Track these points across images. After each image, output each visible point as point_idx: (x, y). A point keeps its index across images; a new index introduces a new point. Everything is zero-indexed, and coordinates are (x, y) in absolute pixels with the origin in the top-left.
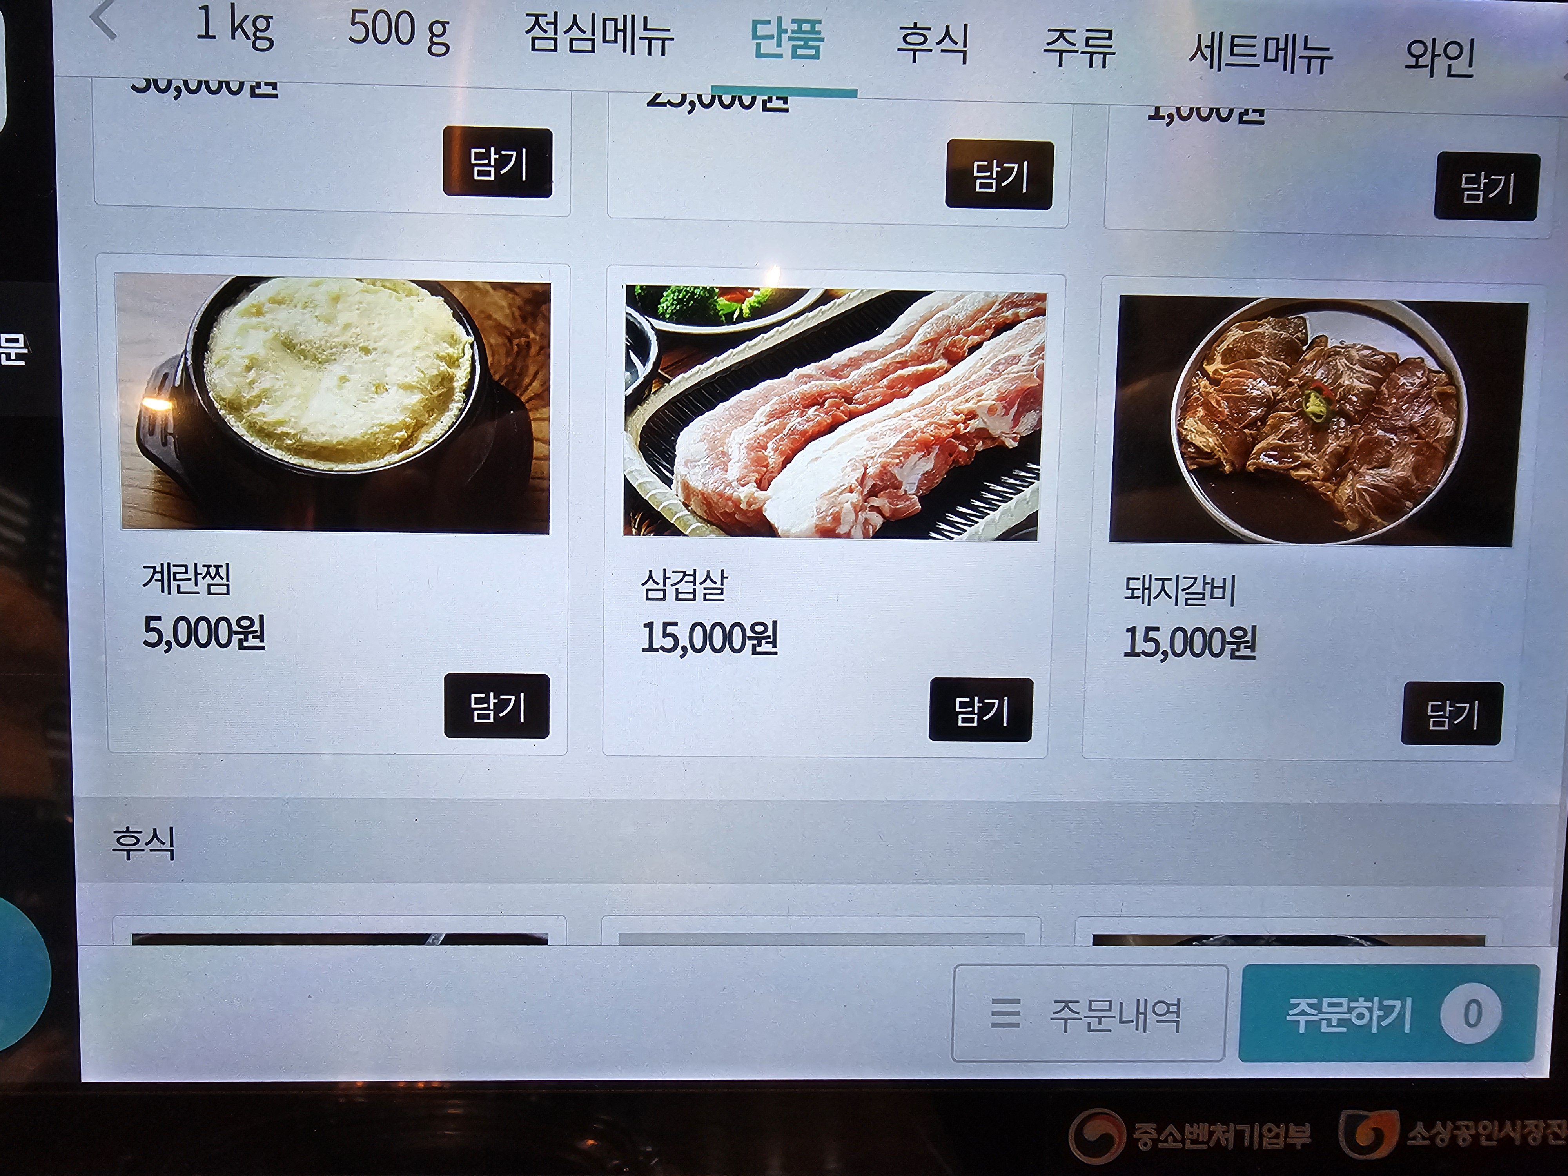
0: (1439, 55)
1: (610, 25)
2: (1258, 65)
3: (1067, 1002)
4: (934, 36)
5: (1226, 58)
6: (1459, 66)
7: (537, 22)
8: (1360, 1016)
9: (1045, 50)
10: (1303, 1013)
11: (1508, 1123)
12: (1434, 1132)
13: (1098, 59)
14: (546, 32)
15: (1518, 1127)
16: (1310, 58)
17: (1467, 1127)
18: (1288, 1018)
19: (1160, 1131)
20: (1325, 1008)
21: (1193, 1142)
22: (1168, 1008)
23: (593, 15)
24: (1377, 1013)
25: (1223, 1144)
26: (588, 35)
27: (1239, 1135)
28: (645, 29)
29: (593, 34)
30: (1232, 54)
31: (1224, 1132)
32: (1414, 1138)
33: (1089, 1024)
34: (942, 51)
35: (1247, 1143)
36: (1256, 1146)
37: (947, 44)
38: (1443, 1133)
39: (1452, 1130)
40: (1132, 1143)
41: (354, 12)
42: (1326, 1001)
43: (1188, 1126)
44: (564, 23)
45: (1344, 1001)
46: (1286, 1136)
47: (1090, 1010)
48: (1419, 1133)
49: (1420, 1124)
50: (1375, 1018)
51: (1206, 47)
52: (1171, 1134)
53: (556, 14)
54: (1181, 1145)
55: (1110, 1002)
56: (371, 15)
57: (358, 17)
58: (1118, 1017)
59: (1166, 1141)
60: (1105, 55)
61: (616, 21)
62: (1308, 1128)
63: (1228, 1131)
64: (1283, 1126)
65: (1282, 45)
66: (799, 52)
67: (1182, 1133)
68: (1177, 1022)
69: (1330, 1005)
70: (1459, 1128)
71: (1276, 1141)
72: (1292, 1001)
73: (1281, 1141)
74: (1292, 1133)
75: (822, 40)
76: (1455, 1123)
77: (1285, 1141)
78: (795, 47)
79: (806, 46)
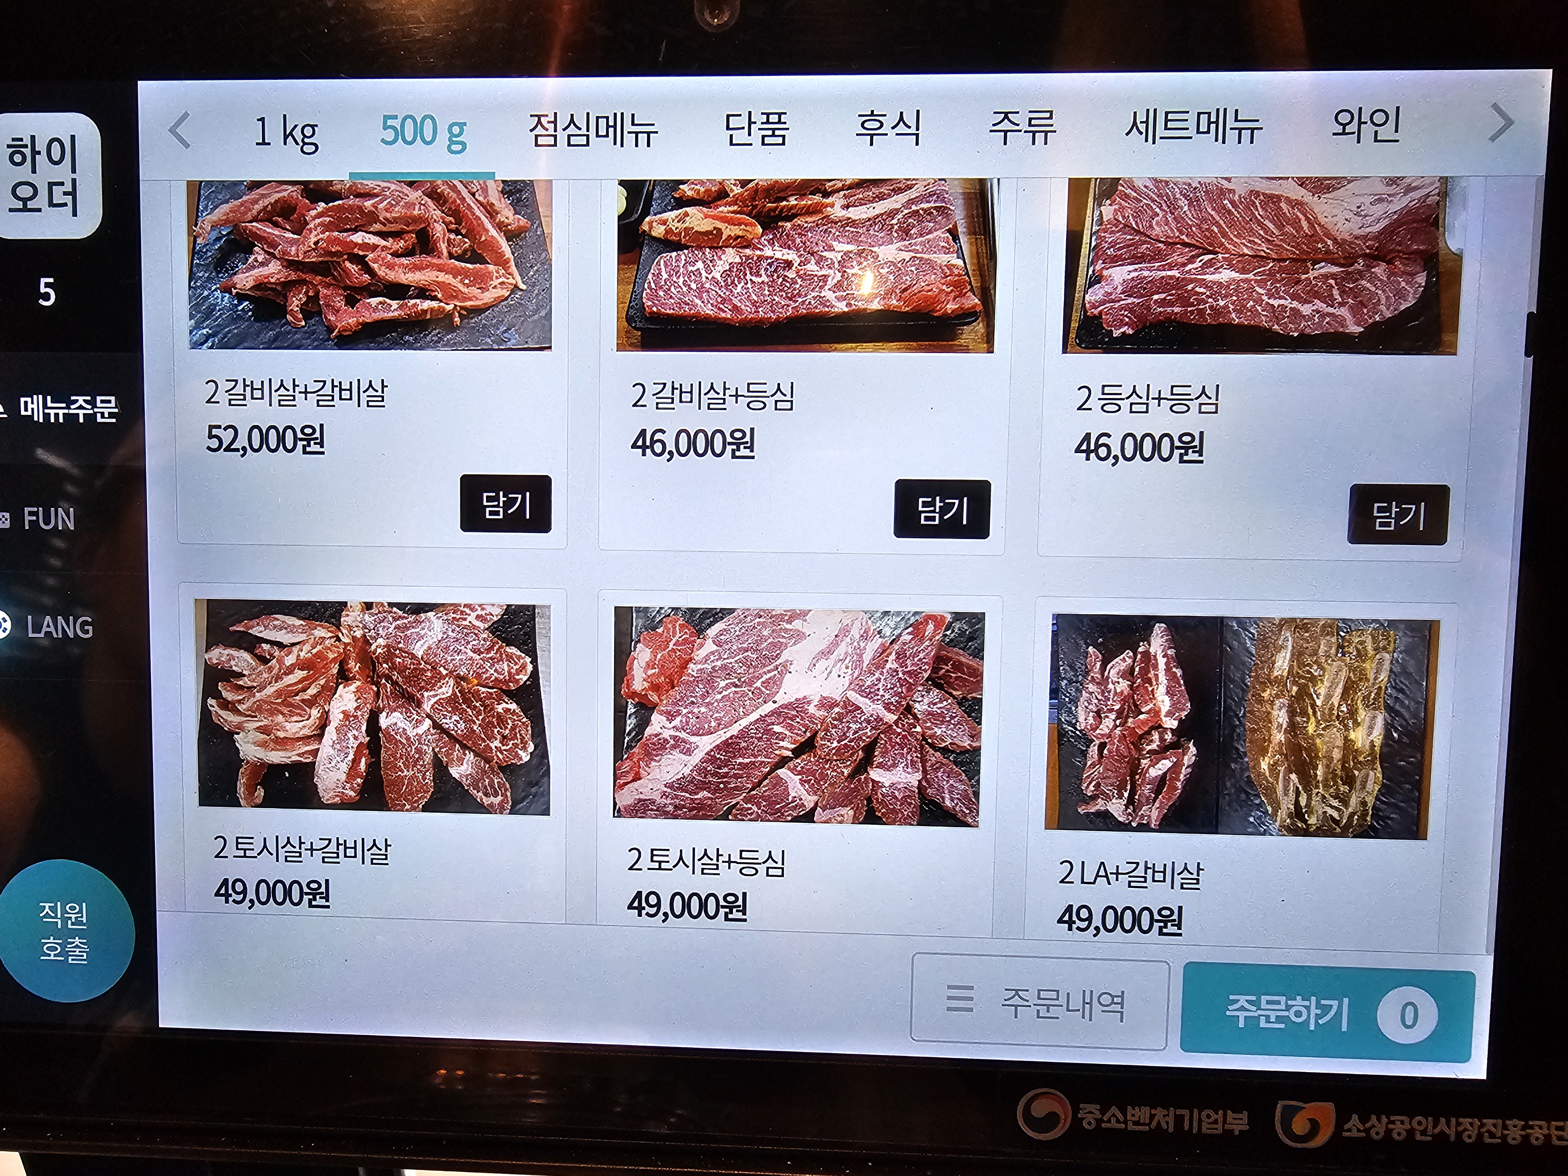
0: (1366, 123)
1: (603, 122)
2: (1191, 138)
3: (1017, 991)
4: (889, 122)
5: (1160, 131)
6: (1386, 132)
7: (539, 122)
8: (1298, 1014)
9: (991, 131)
10: (1242, 1008)
11: (1443, 1120)
12: (1368, 1125)
13: (1040, 137)
14: (547, 130)
15: (1453, 1125)
16: (1240, 130)
17: (1402, 1122)
18: (1228, 1013)
19: (1103, 1112)
20: (1264, 1005)
21: (1135, 1123)
22: (1113, 1000)
23: (588, 114)
24: (1314, 1011)
25: (1164, 1126)
26: (584, 131)
27: (1179, 1119)
28: (633, 124)
29: (588, 130)
30: (1166, 128)
31: (1164, 1116)
32: (1349, 1130)
33: (1038, 1011)
34: (897, 134)
35: (1186, 1128)
36: (1195, 1131)
37: (901, 128)
38: (1378, 1126)
39: (1387, 1124)
40: (1077, 1122)
41: (385, 118)
42: (1264, 998)
43: (1129, 1109)
44: (562, 122)
45: (1283, 999)
46: (1225, 1122)
47: (1039, 998)
48: (1354, 1125)
49: (1355, 1117)
50: (1312, 1016)
51: (1141, 122)
52: (1114, 1115)
53: (555, 114)
54: (1123, 1126)
55: (1058, 991)
56: (399, 120)
57: (389, 122)
58: (1065, 1006)
59: (1109, 1121)
60: (1046, 133)
61: (607, 118)
62: (1245, 1115)
63: (1168, 1115)
64: (1221, 1112)
65: (1213, 119)
66: (767, 140)
67: (1125, 1115)
68: (1122, 1013)
69: (1268, 1002)
70: (1393, 1122)
71: (1215, 1126)
72: (1232, 997)
73: (1220, 1125)
74: (1229, 1119)
75: (788, 129)
76: (1388, 1118)
77: (1223, 1126)
78: (763, 137)
79: (773, 135)
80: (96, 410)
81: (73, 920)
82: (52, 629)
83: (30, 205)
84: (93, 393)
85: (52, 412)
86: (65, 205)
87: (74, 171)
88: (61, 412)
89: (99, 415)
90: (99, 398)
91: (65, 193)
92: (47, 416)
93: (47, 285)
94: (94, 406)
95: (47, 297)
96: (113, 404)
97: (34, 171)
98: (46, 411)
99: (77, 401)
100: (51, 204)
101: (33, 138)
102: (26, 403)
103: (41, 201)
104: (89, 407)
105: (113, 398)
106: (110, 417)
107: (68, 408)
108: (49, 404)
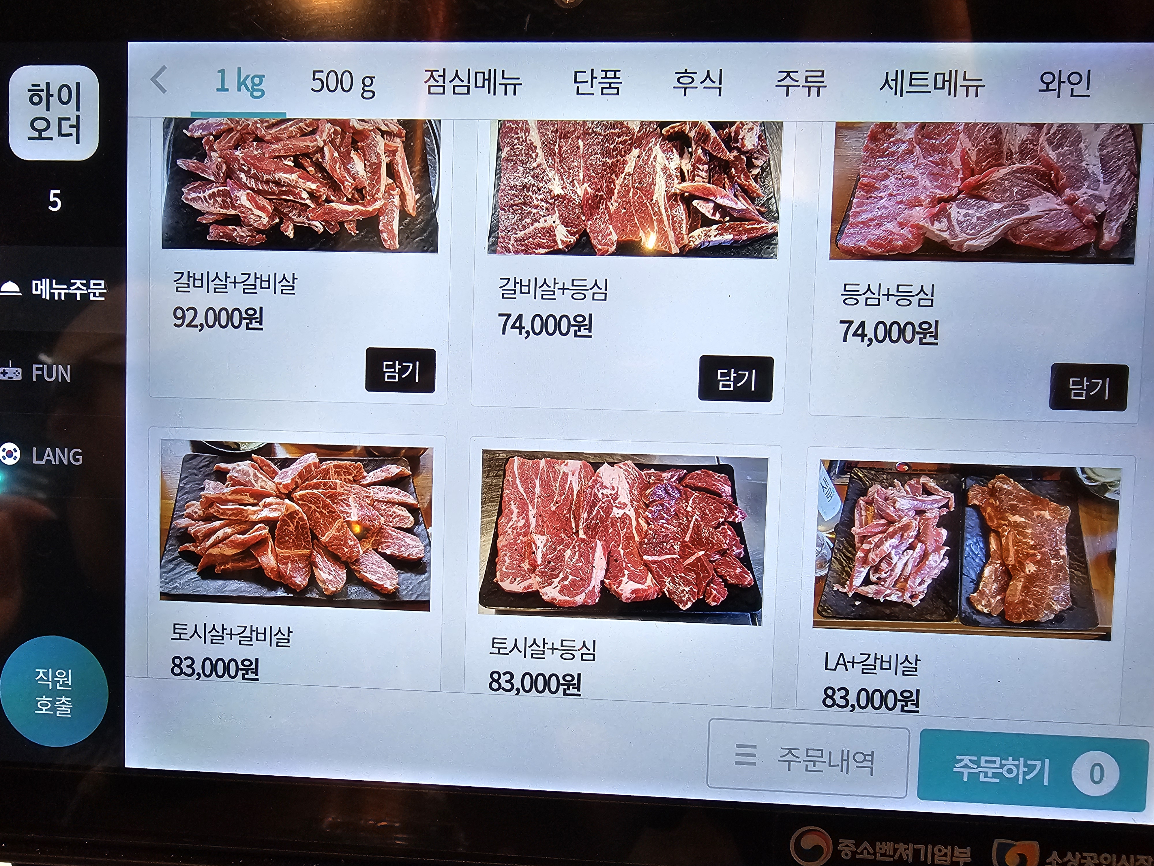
0: (1064, 82)
1: (480, 76)
2: (930, 92)
3: (790, 749)
4: (699, 77)
5: (907, 87)
6: (1080, 89)
7: (432, 76)
8: (1010, 771)
9: (777, 86)
10: (966, 766)
11: (1124, 857)
12: (1066, 859)
13: (814, 91)
14: (438, 82)
15: (1132, 860)
16: (968, 87)
17: (1092, 858)
18: (955, 769)
19: (857, 846)
20: (983, 764)
21: (882, 855)
22: (865, 758)
23: (469, 70)
24: (1022, 769)
25: (905, 857)
26: (466, 83)
27: (917, 852)
28: (503, 78)
29: (469, 82)
31: (905, 850)
32: (1050, 863)
33: (807, 765)
34: (705, 88)
35: (922, 859)
36: (929, 862)
37: (708, 83)
38: (1073, 861)
39: (1080, 859)
40: (837, 853)
41: (315, 72)
42: (983, 759)
43: (878, 843)
44: (449, 76)
45: (997, 759)
46: (952, 855)
47: (807, 756)
48: (1054, 860)
49: (1055, 853)
50: (1021, 772)
51: (892, 80)
52: (865, 848)
53: (444, 70)
54: (873, 857)
55: (822, 751)
56: (326, 73)
57: (317, 76)
58: (828, 762)
59: (862, 853)
60: (819, 87)
61: (484, 73)
62: (968, 850)
63: (908, 849)
64: (949, 848)
65: (947, 78)
66: (605, 91)
67: (874, 849)
68: (872, 768)
69: (986, 762)
70: (1085, 858)
71: (944, 858)
72: (958, 757)
73: (949, 858)
74: (956, 853)
75: (621, 83)
76: (1081, 854)
77: (951, 859)
78: (603, 88)
79: (610, 87)
80: (89, 291)
81: (61, 683)
82: (51, 458)
83: (44, 134)
84: (87, 277)
85: (56, 292)
86: (71, 135)
87: (78, 109)
88: (63, 292)
89: (92, 295)
90: (92, 282)
91: (71, 126)
92: (52, 295)
93: (55, 195)
94: (88, 287)
95: (55, 204)
96: (103, 286)
97: (48, 109)
98: (52, 291)
99: (75, 283)
100: (60, 134)
101: (48, 84)
102: (37, 284)
103: (53, 132)
104: (85, 288)
105: (102, 282)
106: (99, 296)
107: (68, 289)
108: (54, 286)
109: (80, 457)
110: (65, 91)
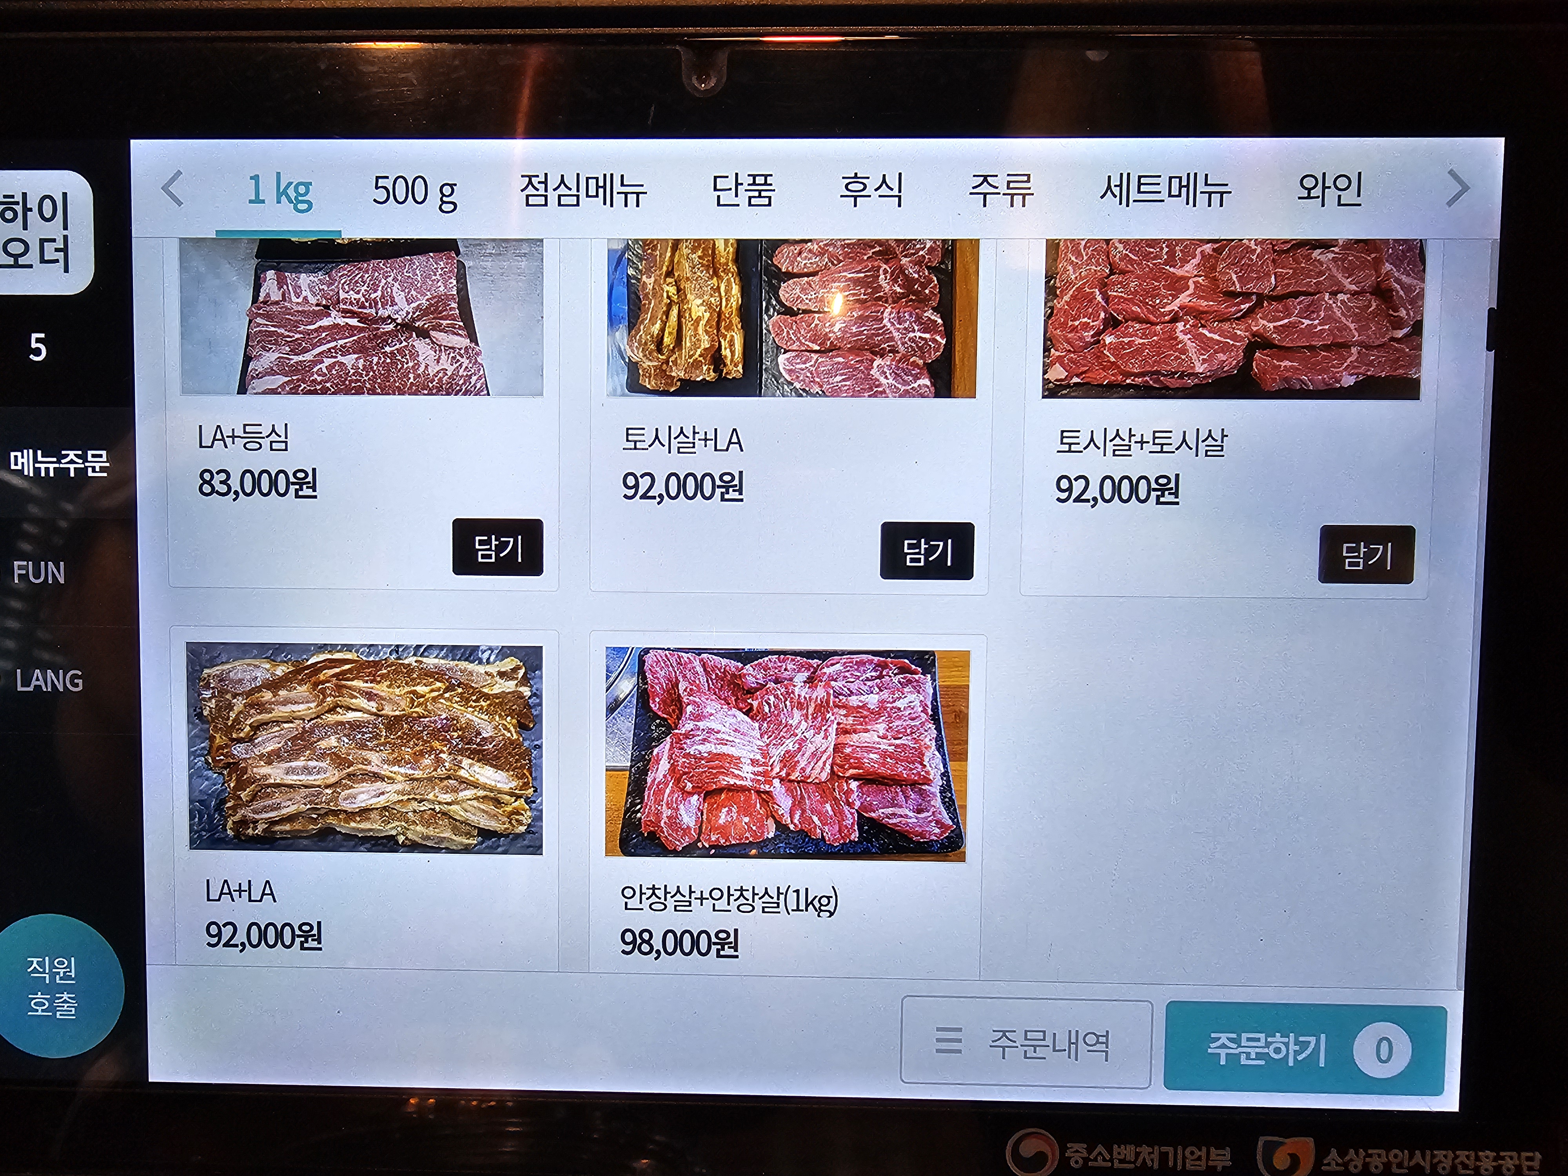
0: (1329, 187)
1: (592, 183)
2: (1163, 201)
3: (1004, 1032)
4: (873, 183)
5: (1134, 195)
6: (1349, 197)
7: (530, 182)
8: (1277, 1051)
9: (971, 194)
10: (1224, 1046)
11: (1418, 1153)
12: (1347, 1158)
13: (1018, 200)
14: (537, 190)
15: (1428, 1158)
16: (1210, 193)
17: (1379, 1156)
18: (1210, 1051)
19: (1090, 1151)
20: (1244, 1043)
21: (1121, 1161)
22: (1098, 1039)
23: (578, 175)
24: (1293, 1047)
25: (1149, 1163)
26: (574, 192)
27: (1164, 1157)
28: (622, 185)
29: (578, 191)
30: (1139, 192)
31: (1149, 1153)
32: (1329, 1164)
33: (1026, 1051)
34: (880, 196)
35: (1171, 1164)
36: (1179, 1168)
37: (884, 190)
38: (1356, 1160)
39: (1365, 1157)
40: (1064, 1161)
41: (378, 178)
42: (1244, 1036)
43: (1115, 1146)
44: (553, 182)
45: (1262, 1036)
46: (1208, 1159)
47: (1026, 1039)
48: (1334, 1160)
49: (1334, 1151)
50: (1291, 1052)
51: (1115, 186)
52: (1100, 1153)
53: (546, 174)
54: (1110, 1164)
55: (1044, 1032)
56: (392, 179)
57: (381, 182)
58: (1051, 1046)
59: (1096, 1160)
60: (1024, 195)
61: (597, 179)
62: (1227, 1152)
63: (1153, 1153)
64: (1204, 1149)
65: (1184, 183)
66: (753, 201)
67: (1111, 1153)
68: (1107, 1052)
69: (1249, 1039)
70: (1371, 1156)
71: (1198, 1163)
72: (1213, 1035)
73: (1203, 1163)
74: (1213, 1156)
75: (774, 190)
76: (1366, 1151)
77: (1207, 1163)
78: (750, 198)
79: (760, 196)
80: (87, 464)
81: (62, 975)
82: (41, 683)
83: (21, 261)
84: (83, 446)
85: (43, 466)
86: (57, 261)
87: (65, 228)
88: (52, 467)
89: (90, 470)
90: (90, 453)
91: (57, 250)
92: (37, 471)
93: (38, 340)
94: (85, 460)
95: (38, 352)
96: (104, 459)
97: (25, 228)
98: (37, 465)
99: (68, 455)
100: (43, 261)
101: (24, 195)
102: (16, 457)
103: (33, 256)
104: (81, 461)
105: (104, 453)
106: (100, 472)
107: (59, 462)
108: (40, 459)
109: (80, 682)
110: (47, 203)
